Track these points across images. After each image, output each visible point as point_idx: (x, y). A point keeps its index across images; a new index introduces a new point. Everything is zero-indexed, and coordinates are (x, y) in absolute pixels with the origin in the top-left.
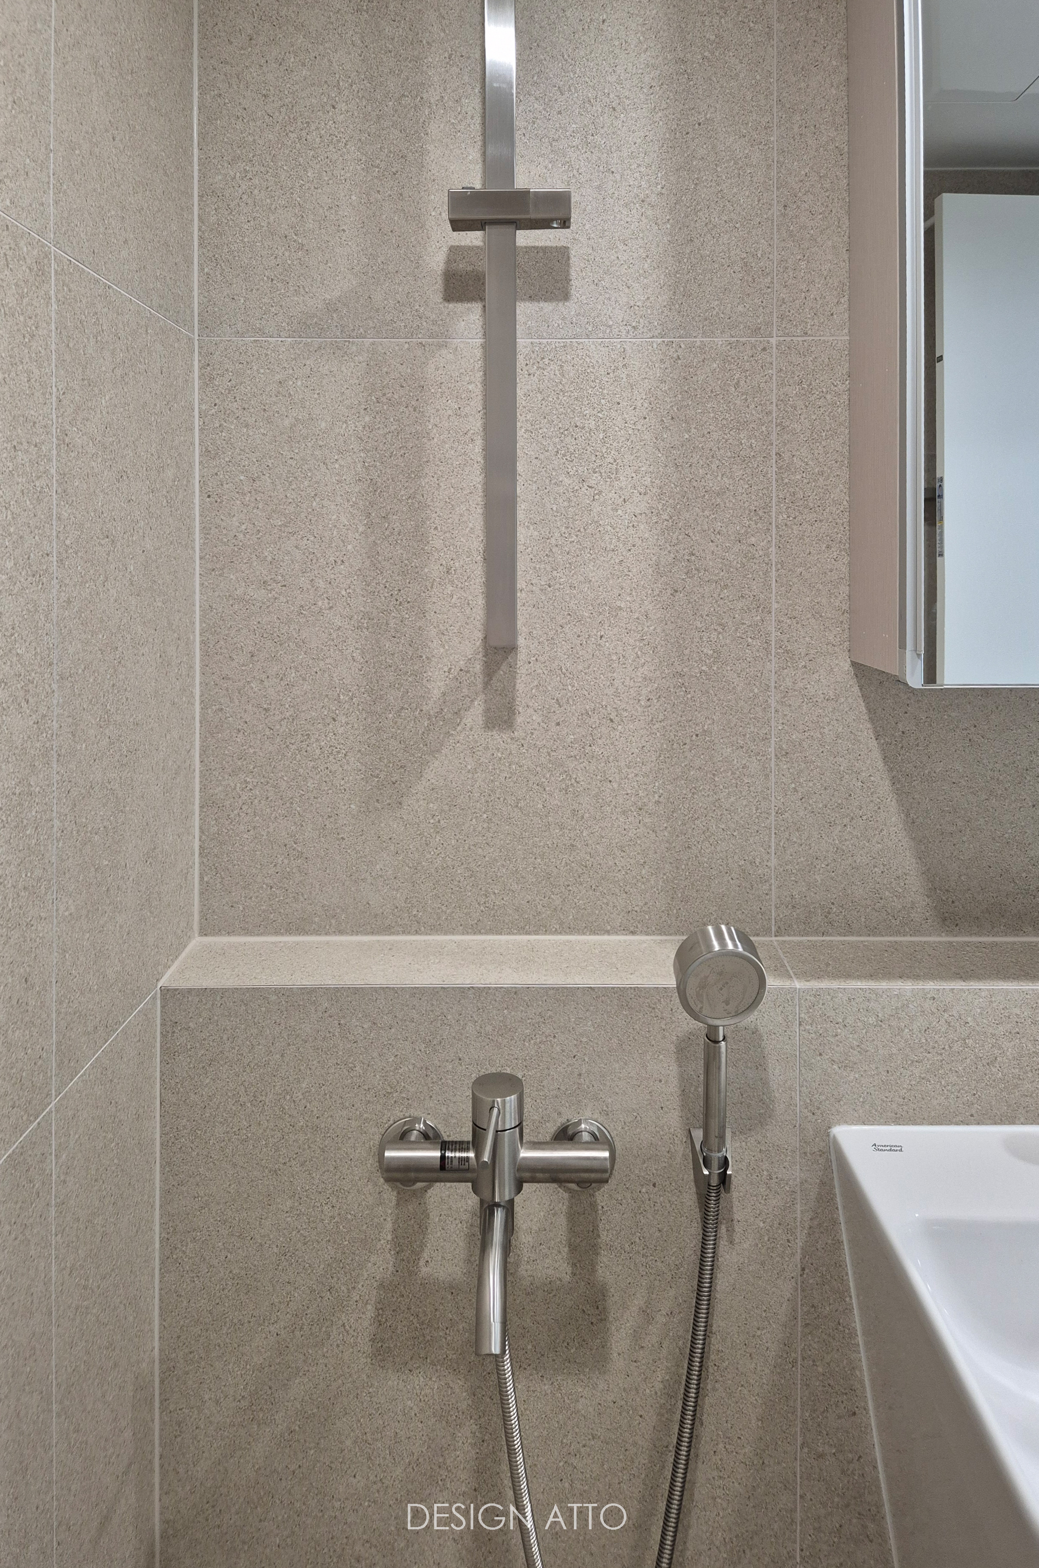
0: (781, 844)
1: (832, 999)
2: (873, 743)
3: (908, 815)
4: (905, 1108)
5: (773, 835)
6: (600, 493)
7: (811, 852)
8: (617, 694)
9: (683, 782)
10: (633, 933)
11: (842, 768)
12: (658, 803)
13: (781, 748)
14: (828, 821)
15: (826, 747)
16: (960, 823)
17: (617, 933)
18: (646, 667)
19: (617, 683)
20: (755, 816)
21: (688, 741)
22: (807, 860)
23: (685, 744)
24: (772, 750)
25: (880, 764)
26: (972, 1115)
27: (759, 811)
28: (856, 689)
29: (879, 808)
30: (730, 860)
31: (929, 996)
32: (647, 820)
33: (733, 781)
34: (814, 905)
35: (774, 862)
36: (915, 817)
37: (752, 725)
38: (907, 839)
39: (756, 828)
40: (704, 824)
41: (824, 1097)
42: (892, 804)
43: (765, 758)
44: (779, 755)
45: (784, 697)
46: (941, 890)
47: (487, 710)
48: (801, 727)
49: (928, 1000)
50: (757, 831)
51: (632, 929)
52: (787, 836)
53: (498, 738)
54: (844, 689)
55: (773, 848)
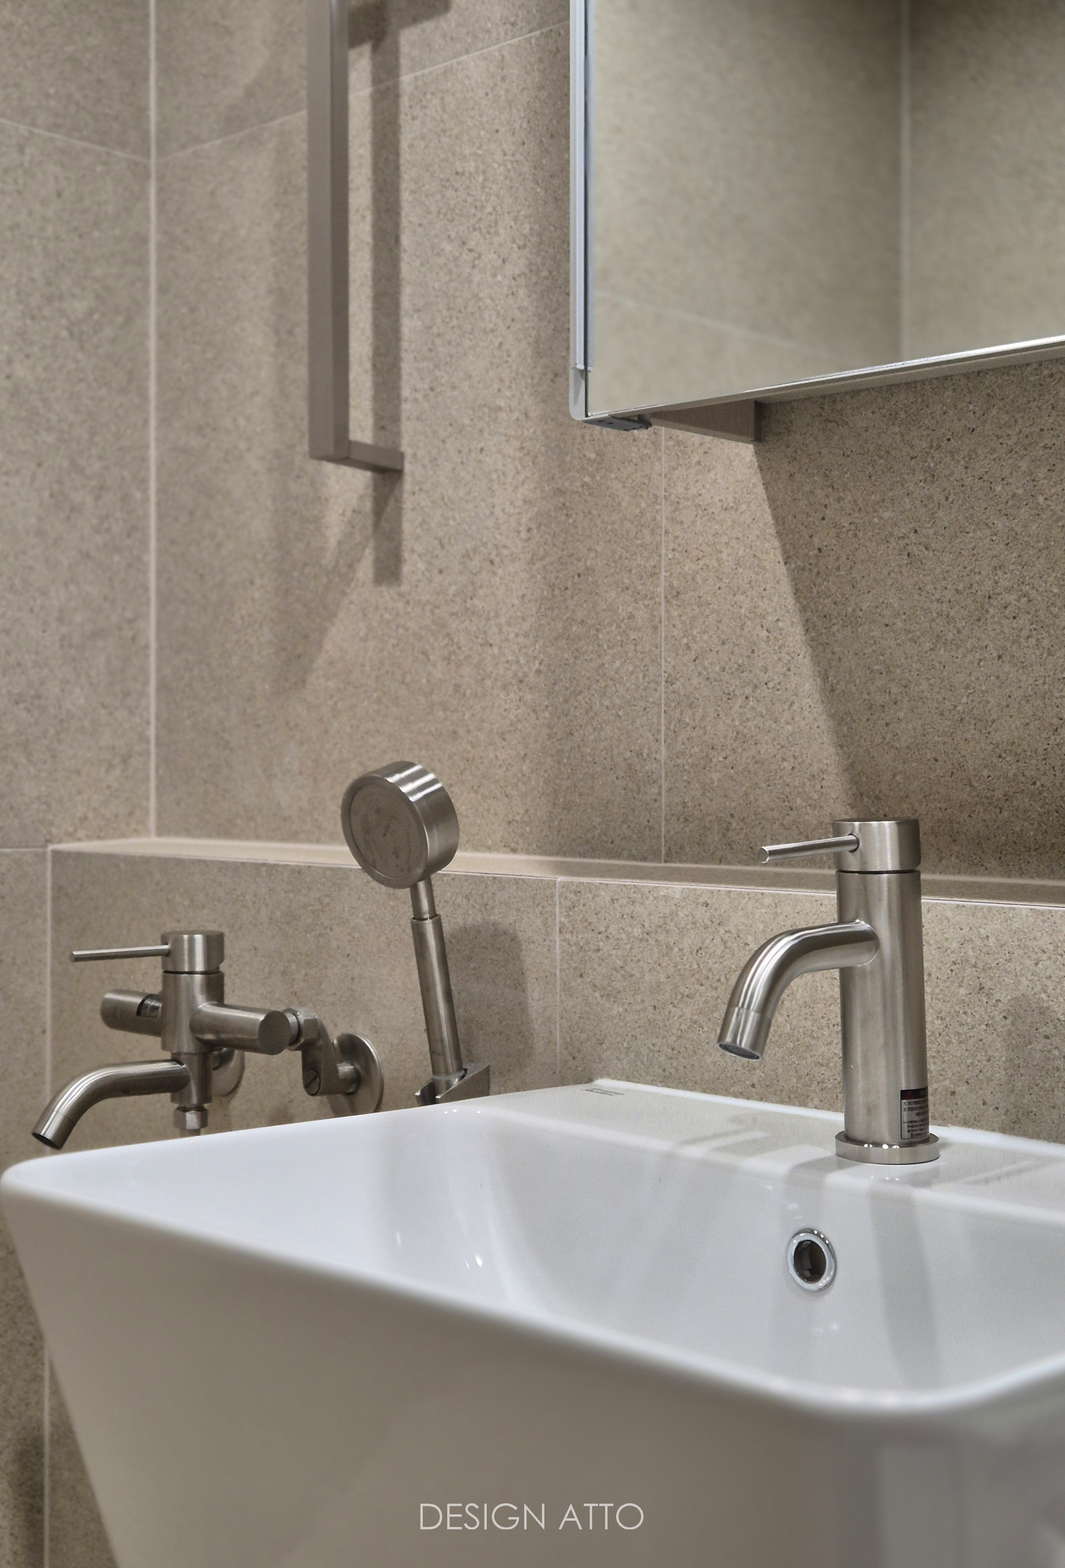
0: (672, 727)
1: (593, 898)
2: (782, 570)
3: (825, 679)
4: (675, 1063)
5: (663, 715)
6: (480, 255)
7: (706, 738)
8: (497, 526)
9: (564, 642)
10: (514, 851)
11: (743, 611)
12: (538, 672)
13: (671, 586)
14: (727, 692)
15: (725, 580)
16: (894, 690)
17: (497, 850)
18: (526, 486)
19: (498, 511)
20: (642, 687)
21: (569, 584)
22: (702, 751)
23: (566, 589)
24: (661, 590)
25: (790, 601)
26: (753, 1086)
27: (647, 679)
28: (760, 490)
29: (789, 670)
30: (615, 752)
31: (701, 900)
32: (528, 697)
33: (619, 638)
34: (710, 818)
35: (663, 754)
36: (835, 681)
37: (638, 556)
38: (824, 717)
39: (643, 704)
40: (587, 700)
41: (584, 1036)
42: (805, 662)
43: (653, 602)
44: (669, 597)
45: (675, 511)
46: (869, 797)
47: (377, 560)
48: (695, 552)
49: (700, 906)
50: (645, 709)
51: (513, 845)
52: (678, 715)
53: (387, 594)
54: (745, 490)
55: (663, 733)
